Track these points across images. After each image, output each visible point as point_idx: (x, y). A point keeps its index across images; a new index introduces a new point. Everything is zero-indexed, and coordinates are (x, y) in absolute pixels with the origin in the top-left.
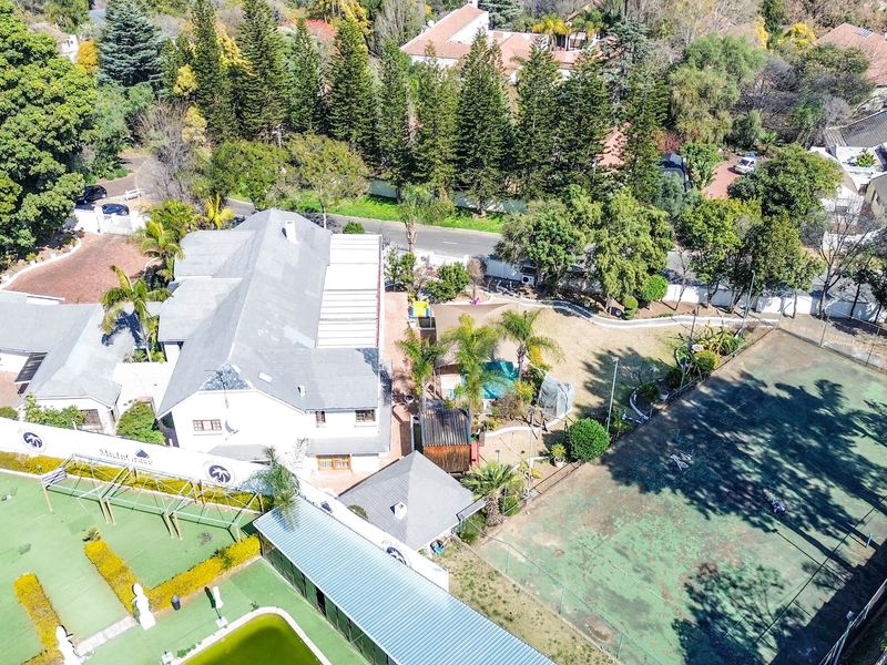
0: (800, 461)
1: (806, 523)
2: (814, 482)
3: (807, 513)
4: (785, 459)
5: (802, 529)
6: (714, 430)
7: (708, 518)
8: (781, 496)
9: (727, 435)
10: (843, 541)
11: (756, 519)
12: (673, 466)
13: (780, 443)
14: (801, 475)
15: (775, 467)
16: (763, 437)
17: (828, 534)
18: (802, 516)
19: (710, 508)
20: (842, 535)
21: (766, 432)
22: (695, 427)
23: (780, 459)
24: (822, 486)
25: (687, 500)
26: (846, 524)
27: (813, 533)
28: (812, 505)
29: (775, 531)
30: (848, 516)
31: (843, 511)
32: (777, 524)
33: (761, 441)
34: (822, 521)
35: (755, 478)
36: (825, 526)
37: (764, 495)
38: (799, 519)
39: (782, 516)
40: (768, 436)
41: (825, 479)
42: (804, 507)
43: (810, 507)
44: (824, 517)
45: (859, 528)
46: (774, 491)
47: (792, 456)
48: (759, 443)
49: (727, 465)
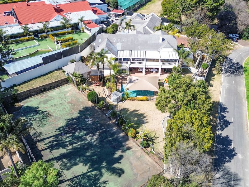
0: (80, 147)
1: (56, 139)
2: (70, 147)
3: (59, 141)
4: (83, 144)
5: (54, 137)
6: (101, 131)
7: (66, 120)
8: (68, 137)
9: (98, 133)
10: (46, 144)
11: (61, 129)
12: (88, 118)
13: (90, 145)
14: (74, 145)
15: (80, 140)
16: (94, 142)
17: (50, 142)
18: (58, 139)
19: (69, 121)
20: (48, 145)
21: (97, 143)
22: (103, 127)
23: (83, 142)
24: (68, 148)
25: (73, 118)
26: (51, 147)
27: (51, 139)
28: (62, 143)
29: (56, 131)
30: (54, 149)
31: (56, 149)
32: (58, 132)
33: (93, 141)
34: (55, 143)
35: (77, 134)
36: (53, 143)
37: (69, 134)
38: (58, 138)
39: (60, 134)
40: (95, 143)
41: (71, 150)
42: (62, 141)
43: (61, 142)
44: (56, 144)
45: (49, 150)
46: (70, 136)
47: (84, 146)
48: (92, 139)
49: (84, 130)
